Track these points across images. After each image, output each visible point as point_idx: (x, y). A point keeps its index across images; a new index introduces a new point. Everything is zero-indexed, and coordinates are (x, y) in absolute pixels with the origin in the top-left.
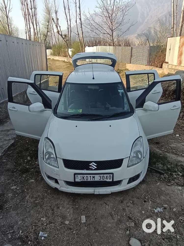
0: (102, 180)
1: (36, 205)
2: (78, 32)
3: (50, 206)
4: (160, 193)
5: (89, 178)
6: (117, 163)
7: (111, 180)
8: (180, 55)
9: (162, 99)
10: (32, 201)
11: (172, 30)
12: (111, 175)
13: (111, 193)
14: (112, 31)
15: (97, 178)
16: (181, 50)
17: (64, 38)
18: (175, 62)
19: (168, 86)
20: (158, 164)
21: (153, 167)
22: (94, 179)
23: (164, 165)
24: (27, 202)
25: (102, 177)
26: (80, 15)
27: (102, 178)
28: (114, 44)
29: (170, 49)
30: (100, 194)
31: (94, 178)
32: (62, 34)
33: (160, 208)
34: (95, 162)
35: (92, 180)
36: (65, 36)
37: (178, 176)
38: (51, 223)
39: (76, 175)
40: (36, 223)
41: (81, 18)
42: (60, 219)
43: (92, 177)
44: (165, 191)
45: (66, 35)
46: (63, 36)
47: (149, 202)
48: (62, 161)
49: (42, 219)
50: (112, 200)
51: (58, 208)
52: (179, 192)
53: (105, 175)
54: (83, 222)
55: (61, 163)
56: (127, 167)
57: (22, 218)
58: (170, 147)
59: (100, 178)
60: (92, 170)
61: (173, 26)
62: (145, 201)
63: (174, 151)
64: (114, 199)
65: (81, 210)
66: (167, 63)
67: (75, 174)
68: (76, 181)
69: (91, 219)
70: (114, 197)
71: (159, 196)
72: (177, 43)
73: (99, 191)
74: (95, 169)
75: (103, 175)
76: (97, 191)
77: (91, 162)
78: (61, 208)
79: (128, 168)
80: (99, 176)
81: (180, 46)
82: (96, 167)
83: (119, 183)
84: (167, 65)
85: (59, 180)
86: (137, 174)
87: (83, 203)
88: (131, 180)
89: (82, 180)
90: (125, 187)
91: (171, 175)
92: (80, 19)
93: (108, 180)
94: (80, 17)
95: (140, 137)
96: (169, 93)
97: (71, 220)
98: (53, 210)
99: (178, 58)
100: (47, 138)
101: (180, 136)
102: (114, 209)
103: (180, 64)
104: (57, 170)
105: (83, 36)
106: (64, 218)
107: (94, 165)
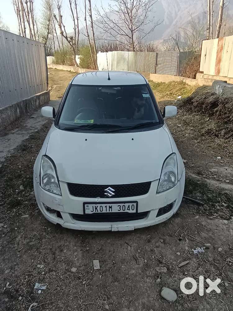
0: (122, 211)
1: (31, 248)
2: (87, 32)
3: (51, 249)
4: (200, 228)
5: (104, 209)
6: (143, 188)
7: (134, 211)
8: (219, 61)
9: (198, 115)
10: (25, 243)
11: (208, 31)
12: (135, 204)
13: (135, 229)
14: (132, 32)
15: (115, 209)
16: (219, 55)
17: (70, 42)
18: (212, 72)
19: (205, 98)
20: (195, 193)
21: (189, 197)
22: (110, 210)
23: (203, 194)
24: (18, 245)
25: (122, 206)
26: (90, 11)
27: (121, 208)
28: (134, 48)
29: (205, 55)
30: (119, 230)
31: (110, 209)
32: (67, 36)
33: (201, 248)
34: (112, 186)
35: (108, 211)
36: (71, 39)
37: (223, 208)
38: (52, 271)
39: (86, 205)
40: (30, 272)
41: (91, 14)
42: (64, 266)
43: (108, 208)
44: (207, 226)
45: (73, 37)
46: (69, 39)
47: (186, 240)
48: (66, 186)
49: (38, 266)
50: (136, 239)
51: (62, 251)
52: (225, 227)
53: (126, 204)
54: (96, 269)
55: (65, 189)
56: (157, 193)
57: (10, 265)
58: (210, 172)
59: (120, 208)
60: (108, 197)
61: (208, 26)
62: (180, 240)
63: (215, 176)
64: (139, 237)
65: (93, 253)
66: (202, 72)
67: (84, 203)
68: (86, 213)
69: (108, 264)
70: (138, 235)
71: (198, 233)
72: (214, 46)
73: (117, 226)
74: (113, 197)
75: (124, 204)
76: (115, 226)
77: (107, 186)
78: (65, 251)
79: (158, 195)
80: (118, 206)
81: (218, 51)
82: (114, 194)
83: (145, 215)
84: (202, 75)
85: (62, 212)
86: (169, 203)
87: (96, 245)
88: (162, 211)
89: (94, 212)
90: (154, 221)
91: (213, 206)
92: (91, 16)
93: (131, 211)
94: (90, 14)
95: (173, 153)
96: (206, 107)
97: (80, 267)
98: (54, 254)
99: (216, 66)
100: (46, 156)
101: (222, 158)
102: (139, 251)
103: (218, 74)
104: (59, 199)
105: (94, 38)
106: (70, 263)
107: (110, 191)
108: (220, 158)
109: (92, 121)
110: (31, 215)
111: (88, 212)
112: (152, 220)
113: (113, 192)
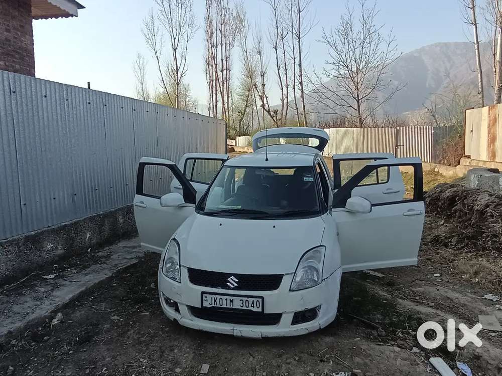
0: (244, 308)
1: (140, 343)
2: (296, 104)
3: (160, 347)
4: (356, 352)
5: (224, 302)
6: (272, 282)
7: (260, 310)
8: (492, 140)
9: (430, 216)
10: (136, 338)
11: (480, 96)
12: (260, 300)
13: (262, 337)
14: (358, 102)
15: (237, 304)
16: (492, 131)
17: (273, 117)
19: (441, 192)
20: (374, 315)
21: (365, 318)
22: (232, 305)
23: (384, 315)
24: (128, 338)
25: (244, 301)
26: (300, 78)
27: (244, 304)
28: (361, 122)
29: (472, 131)
30: (243, 335)
31: (232, 303)
32: (269, 110)
33: (345, 373)
34: (235, 275)
35: (228, 307)
36: (274, 113)
37: (406, 336)
38: (154, 368)
39: (204, 295)
40: (130, 363)
41: (302, 81)
42: (169, 365)
43: (229, 301)
44: (367, 350)
45: (278, 111)
46: (272, 113)
47: (329, 362)
48: (186, 271)
49: (141, 360)
50: (264, 351)
51: (172, 350)
52: (392, 355)
53: (249, 298)
54: (202, 372)
55: (185, 274)
56: (290, 290)
57: (113, 354)
58: (413, 291)
59: (242, 303)
60: (230, 288)
61: (480, 89)
62: (321, 361)
63: (417, 298)
64: (269, 350)
65: (206, 357)
66: (469, 157)
67: (203, 293)
68: (204, 305)
69: (218, 370)
70: (268, 348)
71: (351, 357)
72: (483, 118)
73: (239, 329)
74: (235, 288)
75: (247, 299)
76: (238, 329)
77: (231, 275)
78: (175, 351)
79: (292, 293)
80: (241, 300)
81: (489, 125)
82: (237, 285)
83: (275, 319)
84: (469, 160)
85: (180, 303)
86: (310, 306)
87: (212, 349)
88: (300, 317)
89: (213, 305)
90: (287, 330)
91: (394, 332)
92: (301, 83)
93: (255, 309)
94: (300, 81)
95: (321, 246)
96: (443, 204)
97: (186, 368)
98: (163, 352)
99: (489, 146)
100: (174, 239)
102: (262, 364)
103: (494, 159)
104: (179, 287)
105: (304, 111)
106: (176, 363)
107: (232, 281)
108: (439, 275)
109: (239, 207)
110: (153, 313)
111: (206, 304)
112: (285, 328)
113: (236, 282)
